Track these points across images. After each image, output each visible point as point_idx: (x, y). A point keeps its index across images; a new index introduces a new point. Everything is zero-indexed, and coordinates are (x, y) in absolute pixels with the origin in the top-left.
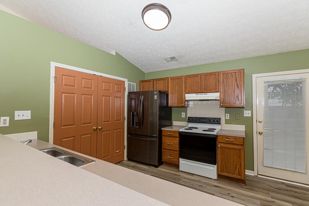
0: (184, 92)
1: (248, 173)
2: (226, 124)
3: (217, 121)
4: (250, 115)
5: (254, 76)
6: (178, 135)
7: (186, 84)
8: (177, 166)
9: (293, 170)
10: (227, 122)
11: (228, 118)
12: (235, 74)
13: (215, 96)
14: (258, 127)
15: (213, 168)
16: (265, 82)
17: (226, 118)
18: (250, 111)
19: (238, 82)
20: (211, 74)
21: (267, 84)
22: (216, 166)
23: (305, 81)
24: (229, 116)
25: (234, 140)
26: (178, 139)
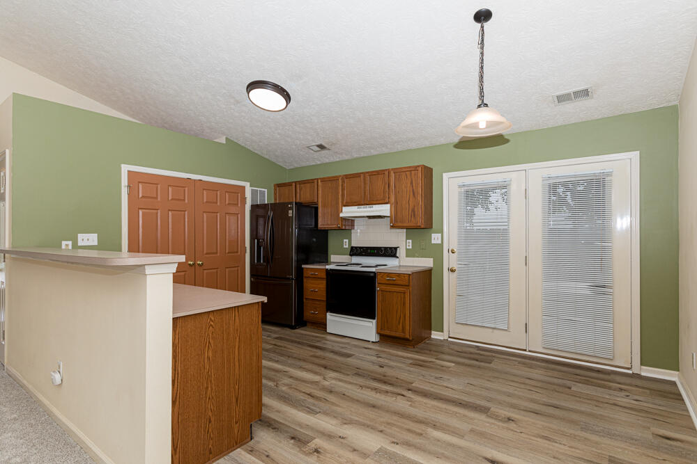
0: (340, 204)
1: (435, 335)
2: (407, 256)
3: (391, 252)
4: (439, 242)
5: (445, 176)
6: (324, 275)
7: (343, 190)
8: (322, 325)
9: (493, 326)
10: (409, 254)
11: (411, 247)
12: (411, 174)
13: (384, 210)
14: (449, 261)
15: (370, 324)
16: (460, 187)
17: (408, 247)
18: (440, 234)
19: (414, 188)
20: (378, 173)
21: (463, 190)
22: (374, 321)
23: (509, 185)
24: (411, 244)
25: (397, 278)
26: (325, 282)
